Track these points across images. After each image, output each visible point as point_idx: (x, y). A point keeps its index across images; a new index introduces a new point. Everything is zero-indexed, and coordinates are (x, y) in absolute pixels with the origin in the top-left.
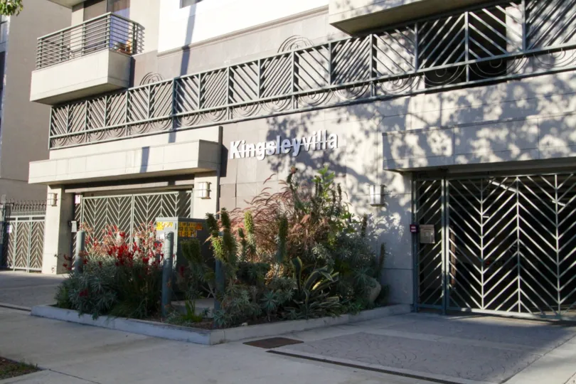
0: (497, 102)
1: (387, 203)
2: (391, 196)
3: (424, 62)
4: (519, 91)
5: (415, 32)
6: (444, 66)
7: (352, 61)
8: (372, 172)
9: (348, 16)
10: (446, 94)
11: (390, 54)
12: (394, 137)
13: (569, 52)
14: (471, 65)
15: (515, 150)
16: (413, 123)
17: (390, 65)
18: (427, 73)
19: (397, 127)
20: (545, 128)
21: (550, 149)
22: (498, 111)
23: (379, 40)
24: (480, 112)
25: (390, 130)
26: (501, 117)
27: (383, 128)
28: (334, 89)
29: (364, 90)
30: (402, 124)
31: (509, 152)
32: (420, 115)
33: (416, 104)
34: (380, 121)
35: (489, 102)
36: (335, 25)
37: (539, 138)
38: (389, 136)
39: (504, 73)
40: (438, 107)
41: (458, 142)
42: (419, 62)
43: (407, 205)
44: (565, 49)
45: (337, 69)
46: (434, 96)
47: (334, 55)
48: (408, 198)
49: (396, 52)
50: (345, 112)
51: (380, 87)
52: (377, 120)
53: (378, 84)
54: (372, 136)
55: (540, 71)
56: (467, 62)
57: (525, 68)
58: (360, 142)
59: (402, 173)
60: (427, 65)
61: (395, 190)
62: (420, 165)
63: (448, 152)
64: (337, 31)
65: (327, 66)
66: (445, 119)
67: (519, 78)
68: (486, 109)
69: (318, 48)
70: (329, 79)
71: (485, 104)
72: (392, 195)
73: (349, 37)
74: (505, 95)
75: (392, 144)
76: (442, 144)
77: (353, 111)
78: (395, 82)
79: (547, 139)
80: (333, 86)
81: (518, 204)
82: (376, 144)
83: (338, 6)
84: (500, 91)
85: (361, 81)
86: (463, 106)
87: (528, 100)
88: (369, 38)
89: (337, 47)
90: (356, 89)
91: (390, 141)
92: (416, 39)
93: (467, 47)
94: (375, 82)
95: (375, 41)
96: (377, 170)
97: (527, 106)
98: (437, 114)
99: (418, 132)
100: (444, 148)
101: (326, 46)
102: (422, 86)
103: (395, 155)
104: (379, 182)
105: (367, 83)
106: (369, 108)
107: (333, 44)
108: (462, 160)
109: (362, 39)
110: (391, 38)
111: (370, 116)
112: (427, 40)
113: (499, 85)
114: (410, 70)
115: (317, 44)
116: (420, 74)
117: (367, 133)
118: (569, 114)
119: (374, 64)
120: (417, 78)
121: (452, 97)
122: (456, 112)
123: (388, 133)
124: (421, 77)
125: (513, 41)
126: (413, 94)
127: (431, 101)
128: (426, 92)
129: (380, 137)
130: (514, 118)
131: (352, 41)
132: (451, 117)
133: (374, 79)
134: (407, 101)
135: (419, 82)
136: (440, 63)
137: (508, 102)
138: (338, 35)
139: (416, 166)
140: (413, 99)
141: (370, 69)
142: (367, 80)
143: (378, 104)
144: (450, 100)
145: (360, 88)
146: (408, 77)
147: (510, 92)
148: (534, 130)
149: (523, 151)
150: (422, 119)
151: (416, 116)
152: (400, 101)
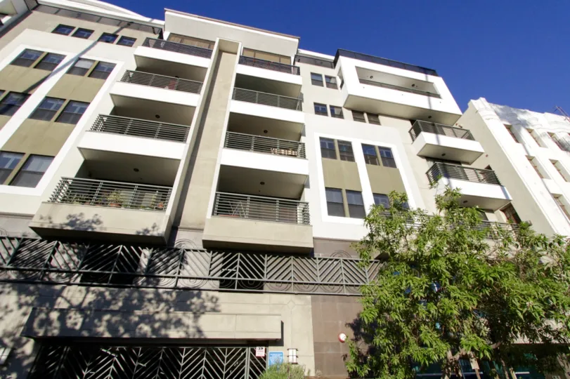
0: (121, 299)
1: (10, 364)
2: (17, 357)
3: (86, 266)
4: (136, 294)
5: (87, 247)
6: (97, 271)
7: (34, 253)
8: (9, 336)
9: (46, 226)
10: (92, 288)
11: (65, 256)
12: (41, 311)
13: (167, 279)
14: (114, 274)
15: (122, 330)
16: (62, 304)
17: (61, 262)
18: (84, 273)
19: (48, 305)
20: (143, 319)
21: (142, 332)
22: (120, 304)
23: (61, 246)
24: (109, 303)
25: (41, 306)
26: (121, 308)
27: (36, 303)
28: (8, 269)
29: (34, 275)
30: (53, 302)
31: (118, 331)
32: (68, 298)
33: (69, 291)
34: (36, 298)
35: (117, 298)
36: (33, 228)
37: (137, 324)
38: (38, 310)
39: (131, 283)
40: (83, 295)
41: (87, 320)
42: (82, 265)
43: (28, 365)
44: (165, 277)
45: (19, 256)
46: (83, 288)
47: (21, 246)
48: (32, 359)
49: (70, 256)
50: (9, 287)
51: (48, 275)
52: (33, 298)
53: (47, 273)
54: (24, 309)
55: (150, 286)
56: (113, 272)
57: (143, 282)
58: (11, 311)
59: (35, 339)
60: (87, 268)
61: (23, 352)
62: (53, 334)
63: (78, 327)
64: (32, 232)
65: (12, 252)
66: (85, 304)
67: (138, 287)
68: (114, 302)
69: (11, 239)
70: (8, 261)
71: (114, 299)
72: (19, 356)
73: (40, 238)
74: (127, 295)
75: (36, 317)
76: (75, 320)
77: (16, 287)
78: (60, 274)
79: (142, 325)
80: (9, 267)
81: (112, 367)
82: (25, 314)
83: (42, 218)
84: (125, 292)
85: (34, 268)
86: (100, 297)
87: (139, 300)
88: (54, 243)
89: (27, 242)
90: (28, 272)
91: (36, 314)
92: (85, 252)
93: (115, 263)
94: (45, 271)
95: (58, 245)
96: (14, 335)
97: (137, 304)
98: (81, 300)
99: (61, 311)
100: (76, 324)
101: (19, 239)
102: (78, 280)
103: (35, 325)
104: (11, 344)
105: (39, 271)
106: (32, 288)
107: (25, 240)
108: (85, 334)
109: (48, 242)
110: (70, 247)
111: (29, 293)
112: (93, 254)
113: (126, 290)
114: (74, 268)
115: (11, 236)
116: (80, 273)
117: (20, 306)
118: (157, 312)
119: (50, 259)
120: (77, 275)
121: (96, 290)
122: (94, 300)
123: (38, 308)
124: (79, 275)
125: (141, 266)
126: (69, 284)
127: (80, 291)
128: (79, 285)
129: (30, 309)
130: (127, 310)
131: (41, 241)
132: (90, 303)
133: (45, 269)
134: (64, 288)
135: (77, 278)
136: (95, 269)
137: (127, 300)
138: (32, 234)
139: (49, 334)
140: (68, 287)
141: (46, 261)
142: (40, 269)
143: (40, 286)
144: (93, 292)
145: (31, 272)
146: (70, 273)
147: (131, 294)
148: (136, 319)
149: (126, 331)
150: (69, 302)
151: (66, 299)
152: (58, 287)
